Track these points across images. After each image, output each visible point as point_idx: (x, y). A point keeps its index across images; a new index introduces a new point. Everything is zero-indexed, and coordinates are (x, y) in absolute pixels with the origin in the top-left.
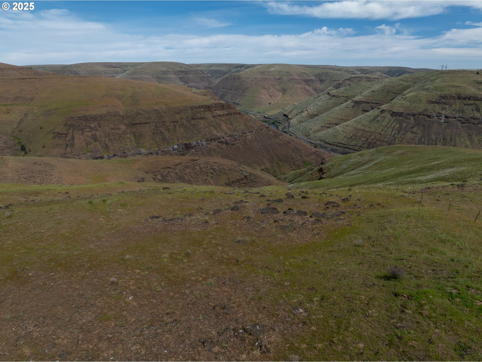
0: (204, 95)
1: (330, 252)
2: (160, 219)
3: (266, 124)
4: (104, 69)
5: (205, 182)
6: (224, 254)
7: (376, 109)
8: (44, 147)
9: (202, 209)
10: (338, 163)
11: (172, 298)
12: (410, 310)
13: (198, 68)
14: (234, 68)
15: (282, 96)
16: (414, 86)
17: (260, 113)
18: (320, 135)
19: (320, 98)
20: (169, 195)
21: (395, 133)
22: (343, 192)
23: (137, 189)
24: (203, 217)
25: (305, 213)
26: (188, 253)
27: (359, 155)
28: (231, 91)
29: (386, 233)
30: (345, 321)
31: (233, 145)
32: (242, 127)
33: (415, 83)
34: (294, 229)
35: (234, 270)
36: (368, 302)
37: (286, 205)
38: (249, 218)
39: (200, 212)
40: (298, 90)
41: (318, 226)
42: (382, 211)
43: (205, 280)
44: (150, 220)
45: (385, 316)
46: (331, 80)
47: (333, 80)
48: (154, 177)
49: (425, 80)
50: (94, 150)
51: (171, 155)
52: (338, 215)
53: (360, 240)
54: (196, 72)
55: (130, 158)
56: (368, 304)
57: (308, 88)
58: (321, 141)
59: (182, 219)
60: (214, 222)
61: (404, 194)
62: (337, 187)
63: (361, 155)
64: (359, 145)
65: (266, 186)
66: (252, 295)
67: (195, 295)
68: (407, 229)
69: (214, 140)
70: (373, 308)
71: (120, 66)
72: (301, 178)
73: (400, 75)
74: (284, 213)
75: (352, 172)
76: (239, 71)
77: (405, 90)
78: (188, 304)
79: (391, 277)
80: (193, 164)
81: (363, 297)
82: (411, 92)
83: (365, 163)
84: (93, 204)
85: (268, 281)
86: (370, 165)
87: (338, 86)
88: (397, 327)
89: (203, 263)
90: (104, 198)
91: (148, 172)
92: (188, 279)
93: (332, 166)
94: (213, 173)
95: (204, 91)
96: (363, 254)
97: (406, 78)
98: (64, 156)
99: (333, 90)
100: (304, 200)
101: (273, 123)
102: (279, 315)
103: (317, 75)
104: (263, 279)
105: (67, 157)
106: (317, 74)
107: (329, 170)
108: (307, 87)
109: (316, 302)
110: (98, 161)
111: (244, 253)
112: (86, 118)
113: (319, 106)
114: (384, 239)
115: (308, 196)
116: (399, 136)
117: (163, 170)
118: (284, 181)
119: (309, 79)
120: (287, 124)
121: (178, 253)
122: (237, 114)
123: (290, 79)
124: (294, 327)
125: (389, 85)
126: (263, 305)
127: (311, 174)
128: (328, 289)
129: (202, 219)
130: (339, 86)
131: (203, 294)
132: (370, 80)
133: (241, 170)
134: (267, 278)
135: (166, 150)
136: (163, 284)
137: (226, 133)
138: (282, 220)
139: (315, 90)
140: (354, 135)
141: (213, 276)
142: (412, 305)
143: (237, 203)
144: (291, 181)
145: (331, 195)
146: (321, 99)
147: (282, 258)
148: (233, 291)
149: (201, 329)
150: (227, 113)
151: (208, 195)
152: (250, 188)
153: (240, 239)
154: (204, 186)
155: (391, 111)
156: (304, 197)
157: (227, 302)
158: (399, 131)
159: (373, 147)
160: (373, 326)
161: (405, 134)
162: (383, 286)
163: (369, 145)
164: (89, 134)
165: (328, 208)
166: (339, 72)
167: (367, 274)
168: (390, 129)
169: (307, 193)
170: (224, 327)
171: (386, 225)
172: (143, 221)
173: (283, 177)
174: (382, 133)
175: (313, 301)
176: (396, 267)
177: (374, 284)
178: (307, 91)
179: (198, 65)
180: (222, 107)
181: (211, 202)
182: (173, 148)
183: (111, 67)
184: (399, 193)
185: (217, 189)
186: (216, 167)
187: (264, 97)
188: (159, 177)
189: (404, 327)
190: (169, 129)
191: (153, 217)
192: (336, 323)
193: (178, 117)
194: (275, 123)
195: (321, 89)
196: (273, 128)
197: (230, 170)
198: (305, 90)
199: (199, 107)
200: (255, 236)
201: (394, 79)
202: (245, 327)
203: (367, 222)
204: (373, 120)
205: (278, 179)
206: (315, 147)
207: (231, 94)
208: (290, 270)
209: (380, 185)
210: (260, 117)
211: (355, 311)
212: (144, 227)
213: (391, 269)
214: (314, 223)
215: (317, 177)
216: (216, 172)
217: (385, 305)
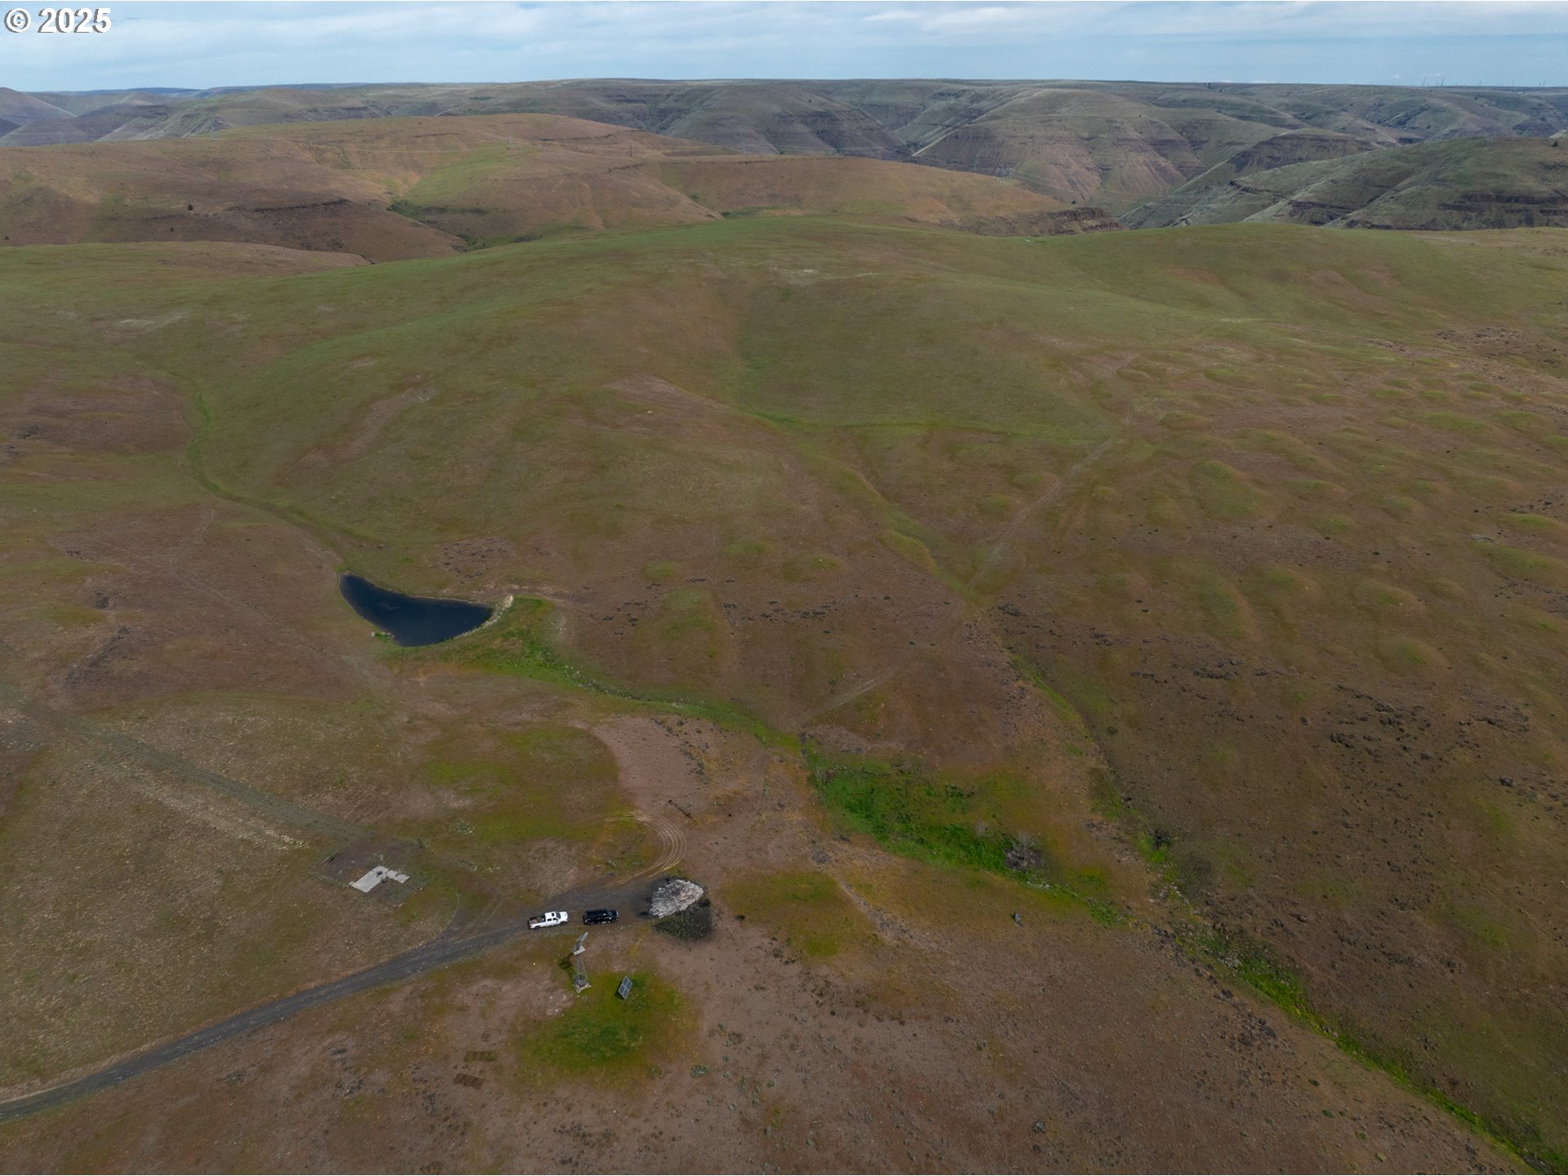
7: (1339, 219)
15: (1101, 184)
16: (1420, 172)
19: (1211, 193)
33: (1424, 164)
40: (1139, 168)
46: (1220, 141)
47: (1226, 141)
49: (1445, 158)
57: (1163, 164)
71: (644, 99)
77: (1402, 179)
82: (1411, 184)
103: (1184, 128)
106: (1185, 124)
108: (1161, 161)
119: (1164, 137)
123: (1119, 140)
125: (1370, 169)
130: (1244, 160)
132: (1325, 144)
139: (1180, 168)
146: (1215, 195)
150: (1100, 224)
155: (1367, 222)
178: (1162, 170)
180: (1092, 214)
183: (622, 101)
187: (1057, 187)
195: (1196, 165)
198: (1156, 169)
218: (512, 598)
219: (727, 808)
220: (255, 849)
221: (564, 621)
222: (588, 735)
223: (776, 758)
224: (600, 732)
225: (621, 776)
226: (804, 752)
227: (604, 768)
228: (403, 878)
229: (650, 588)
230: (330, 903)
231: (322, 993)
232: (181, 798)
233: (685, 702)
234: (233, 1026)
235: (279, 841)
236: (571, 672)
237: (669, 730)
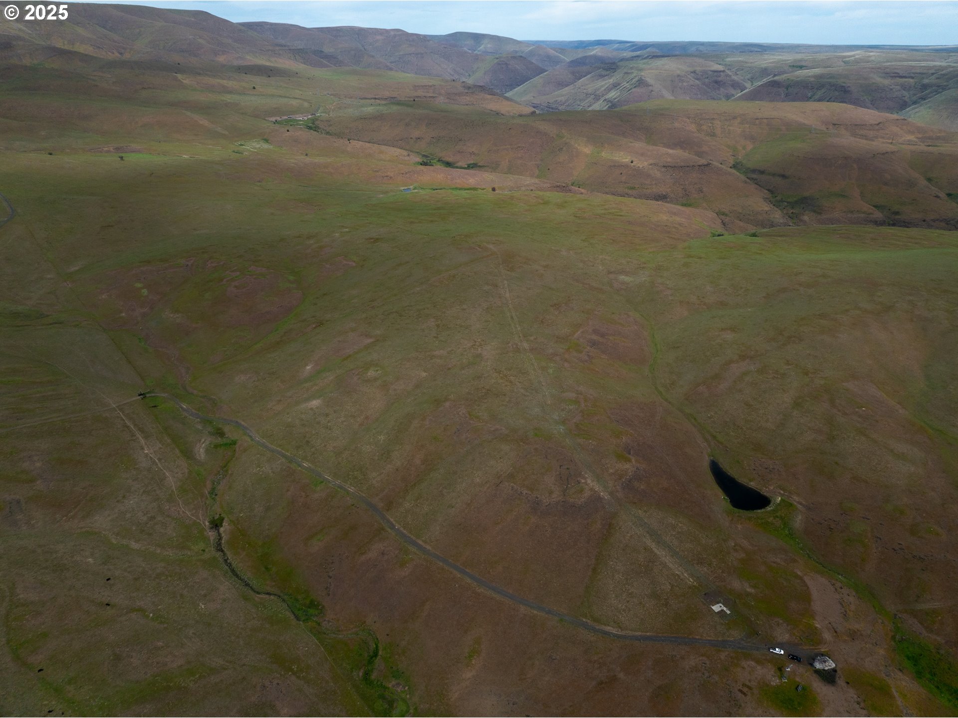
218: (780, 498)
219: (854, 635)
220: (681, 580)
221: (800, 517)
222: (801, 578)
223: (880, 621)
224: (806, 579)
225: (812, 603)
226: (893, 623)
227: (805, 597)
228: (728, 612)
229: (842, 514)
230: (704, 610)
231: (700, 641)
232: (658, 549)
233: (845, 577)
234: (673, 639)
235: (688, 579)
236: (799, 544)
237: (836, 589)
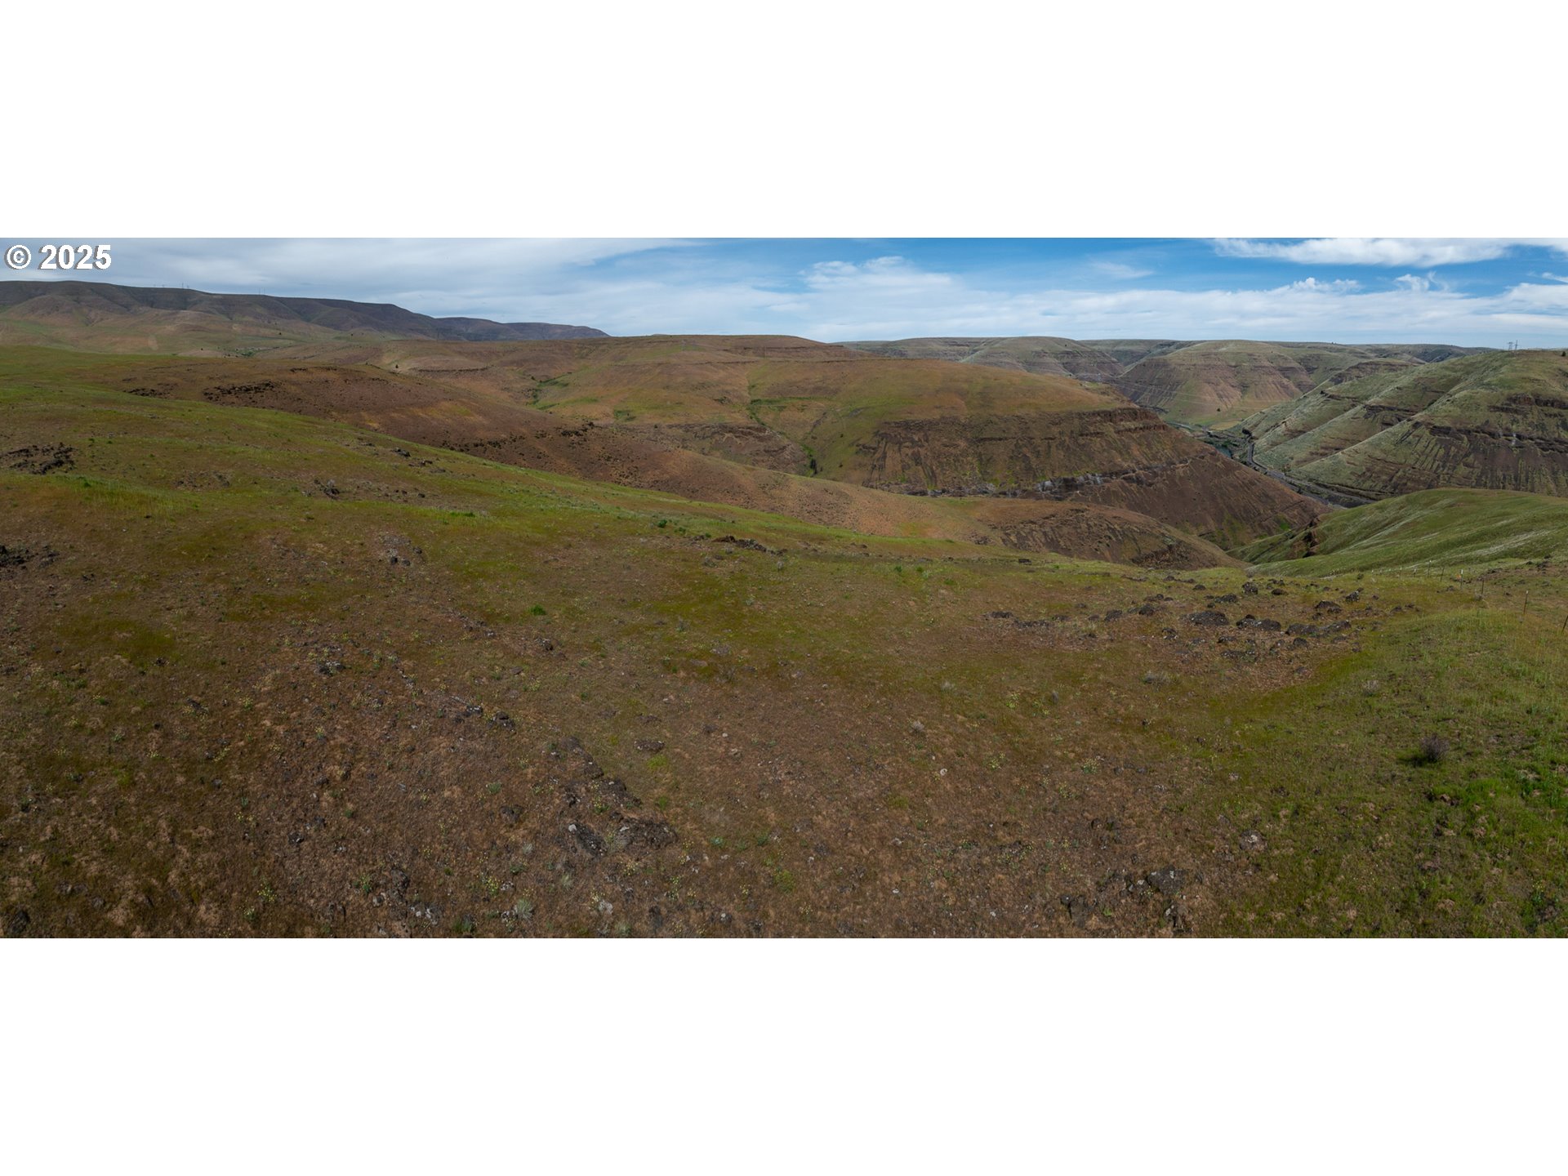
0: (1103, 393)
1: (1319, 708)
2: (1010, 620)
3: (1212, 448)
4: (944, 348)
5: (1096, 555)
6: (1119, 706)
7: (1405, 421)
8: (841, 466)
9: (1085, 607)
10: (1340, 523)
11: (1017, 790)
12: (1452, 828)
13: (1096, 348)
14: (1157, 347)
15: (1241, 397)
16: (1467, 379)
17: (1200, 426)
18: (1309, 470)
19: (1307, 400)
20: (1030, 575)
21: (1438, 467)
22: (1347, 582)
23: (974, 557)
24: (1087, 624)
25: (1278, 626)
26: (1054, 696)
27: (1378, 508)
28: (1150, 387)
29: (1421, 664)
30: (1332, 860)
31: (1150, 485)
32: (1168, 452)
33: (1468, 373)
34: (1256, 659)
35: (1135, 742)
36: (1378, 816)
37: (1242, 607)
38: (1171, 632)
39: (1081, 613)
40: (1269, 386)
41: (1300, 652)
42: (1415, 620)
43: (1079, 760)
44: (991, 619)
45: (1405, 846)
46: (1326, 368)
47: (1329, 368)
48: (1005, 537)
49: (1483, 368)
50: (913, 480)
51: (1039, 498)
52: (1338, 630)
53: (1375, 682)
54: (1092, 354)
55: (968, 499)
56: (1377, 821)
57: (1286, 383)
58: (1311, 480)
59: (1048, 625)
60: (1106, 637)
61: (1453, 584)
62: (1337, 573)
63: (1381, 509)
64: (1377, 488)
65: (1207, 567)
66: (1165, 802)
67: (1058, 791)
68: (1457, 655)
69: (1117, 474)
70: (1386, 829)
71: (969, 344)
72: (1272, 554)
73: (1442, 359)
74: (1238, 624)
75: (1365, 541)
76: (1164, 353)
77: (1453, 386)
78: (1045, 810)
79: (1424, 759)
80: (1076, 518)
81: (1371, 806)
82: (1462, 389)
83: (1387, 525)
84: (902, 573)
85: (1199, 771)
86: (1397, 527)
87: (1338, 380)
88: (1423, 870)
89: (1078, 722)
90: (920, 565)
91: (995, 528)
92: (1048, 754)
93: (1329, 529)
94: (1110, 538)
95: (1104, 386)
96: (1379, 711)
97: (1453, 364)
98: (867, 484)
99: (1331, 386)
100: (1276, 599)
101: (1224, 446)
102: (1212, 848)
103: (1301, 360)
104: (1190, 766)
105: (872, 487)
106: (1302, 357)
107: (1324, 537)
108: (1285, 381)
109: (1284, 820)
110: (918, 498)
111: (1157, 706)
112: (907, 426)
113: (1305, 415)
114: (1417, 678)
115: (1284, 589)
116: (1445, 471)
117: (1022, 526)
118: (1241, 558)
119: (1288, 365)
120: (1248, 448)
121: (1035, 695)
122: (1159, 427)
123: (1255, 367)
124: (1238, 876)
126: (1185, 823)
127: (1291, 546)
128: (1309, 789)
129: (1084, 628)
130: (1340, 379)
131: (1074, 790)
132: (1393, 368)
133: (1163, 535)
134: (1197, 764)
135: (1030, 488)
136: (1002, 756)
137: (1138, 463)
138: (1233, 639)
139: (1299, 386)
140: (1368, 470)
141: (1096, 751)
142: (1457, 817)
143: (1152, 600)
144: (1253, 559)
145: (1327, 589)
146: (1310, 402)
147: (1228, 721)
148: (1131, 790)
149: (1065, 872)
150: (1141, 426)
151: (1098, 580)
152: (1177, 571)
153: (1153, 677)
154: (1092, 563)
155: (1430, 424)
156: (1276, 593)
157: (1118, 814)
158: (1445, 462)
159: (1401, 494)
160: (1380, 870)
161: (1455, 468)
162: (1410, 779)
163: (1395, 488)
164: (909, 452)
165: (1319, 614)
166: (1340, 355)
167: (1382, 755)
168: (1430, 459)
169: (1282, 584)
170: (1108, 872)
171: (1424, 649)
172: (979, 619)
173: (1240, 550)
174: (1416, 466)
175: (1278, 816)
176: (1435, 736)
177: (1393, 776)
178: (1285, 387)
179: (1095, 343)
180: (1134, 415)
181: (1103, 595)
182: (1043, 486)
183: (954, 345)
184: (1446, 583)
185: (1117, 569)
186: (1116, 526)
187: (1208, 398)
188: (1013, 538)
189: (1436, 869)
190: (1039, 451)
191: (997, 614)
192: (1314, 865)
193: (1055, 430)
194: (1227, 445)
195: (1309, 384)
196: (1223, 454)
197: (1142, 532)
198: (1281, 387)
199: (1094, 414)
200: (1180, 670)
201: (1434, 366)
202: (1148, 873)
203: (1389, 644)
204: (1402, 441)
205: (1229, 554)
206: (1299, 492)
207: (1150, 392)
208: (1242, 747)
209: (1413, 567)
210: (1200, 434)
211: (1354, 839)
212: (981, 630)
213: (1427, 741)
214: (1292, 648)
215: (1301, 551)
216: (1116, 536)
217: (1409, 822)
